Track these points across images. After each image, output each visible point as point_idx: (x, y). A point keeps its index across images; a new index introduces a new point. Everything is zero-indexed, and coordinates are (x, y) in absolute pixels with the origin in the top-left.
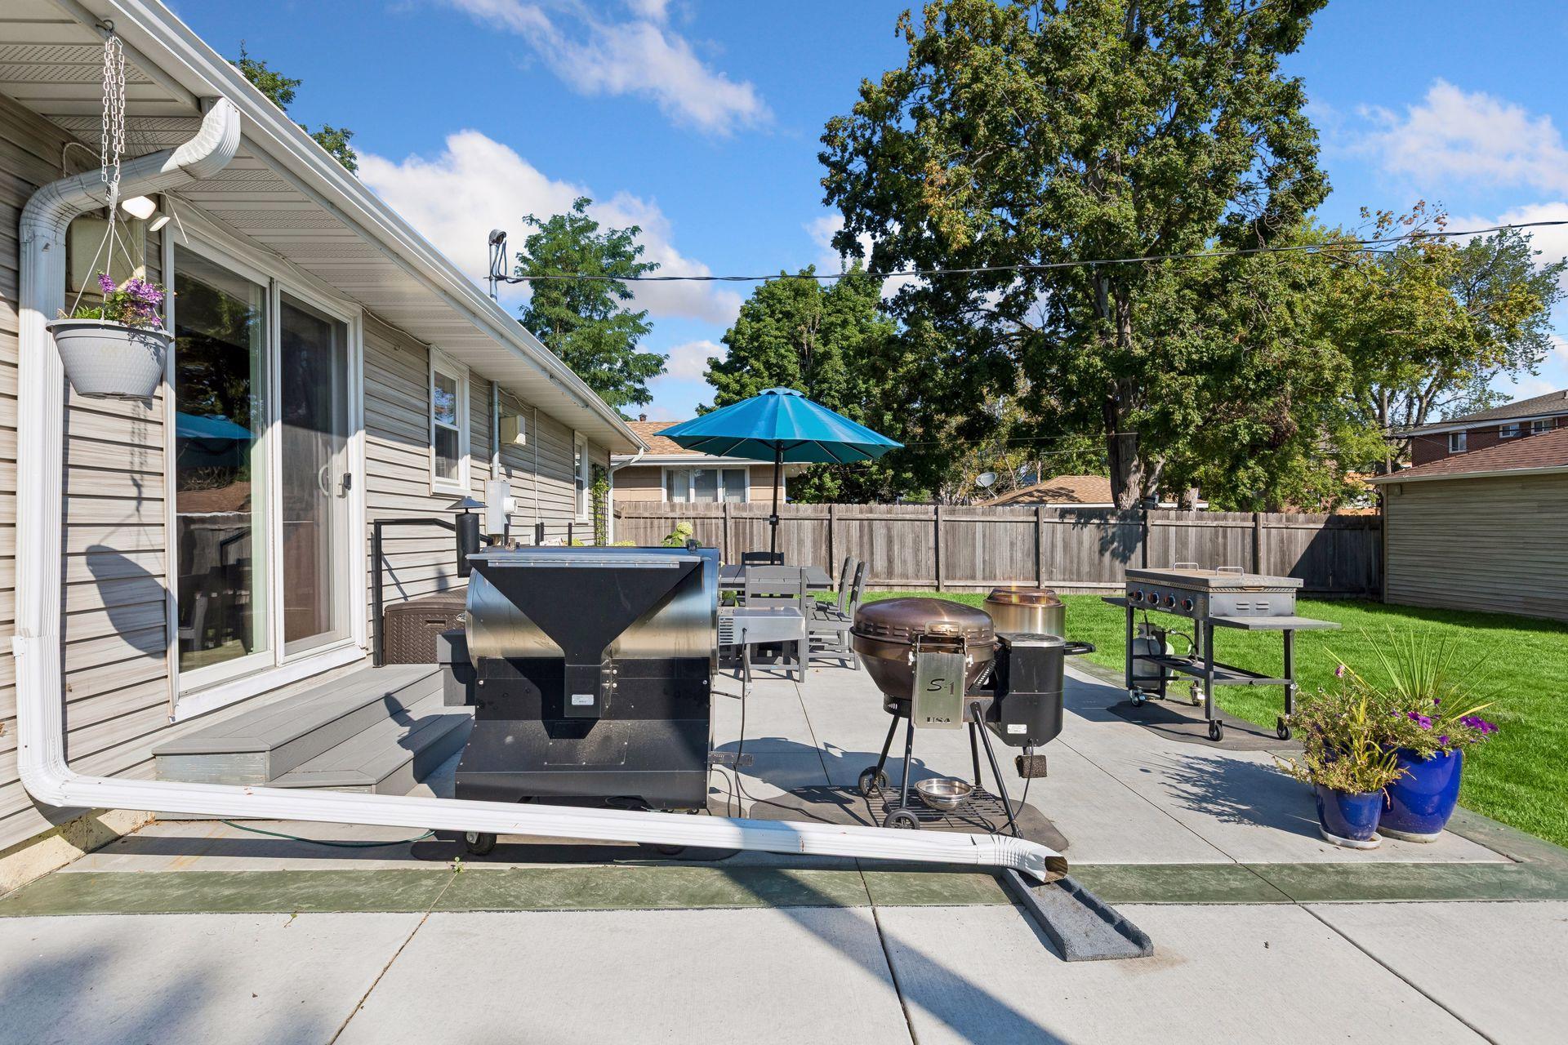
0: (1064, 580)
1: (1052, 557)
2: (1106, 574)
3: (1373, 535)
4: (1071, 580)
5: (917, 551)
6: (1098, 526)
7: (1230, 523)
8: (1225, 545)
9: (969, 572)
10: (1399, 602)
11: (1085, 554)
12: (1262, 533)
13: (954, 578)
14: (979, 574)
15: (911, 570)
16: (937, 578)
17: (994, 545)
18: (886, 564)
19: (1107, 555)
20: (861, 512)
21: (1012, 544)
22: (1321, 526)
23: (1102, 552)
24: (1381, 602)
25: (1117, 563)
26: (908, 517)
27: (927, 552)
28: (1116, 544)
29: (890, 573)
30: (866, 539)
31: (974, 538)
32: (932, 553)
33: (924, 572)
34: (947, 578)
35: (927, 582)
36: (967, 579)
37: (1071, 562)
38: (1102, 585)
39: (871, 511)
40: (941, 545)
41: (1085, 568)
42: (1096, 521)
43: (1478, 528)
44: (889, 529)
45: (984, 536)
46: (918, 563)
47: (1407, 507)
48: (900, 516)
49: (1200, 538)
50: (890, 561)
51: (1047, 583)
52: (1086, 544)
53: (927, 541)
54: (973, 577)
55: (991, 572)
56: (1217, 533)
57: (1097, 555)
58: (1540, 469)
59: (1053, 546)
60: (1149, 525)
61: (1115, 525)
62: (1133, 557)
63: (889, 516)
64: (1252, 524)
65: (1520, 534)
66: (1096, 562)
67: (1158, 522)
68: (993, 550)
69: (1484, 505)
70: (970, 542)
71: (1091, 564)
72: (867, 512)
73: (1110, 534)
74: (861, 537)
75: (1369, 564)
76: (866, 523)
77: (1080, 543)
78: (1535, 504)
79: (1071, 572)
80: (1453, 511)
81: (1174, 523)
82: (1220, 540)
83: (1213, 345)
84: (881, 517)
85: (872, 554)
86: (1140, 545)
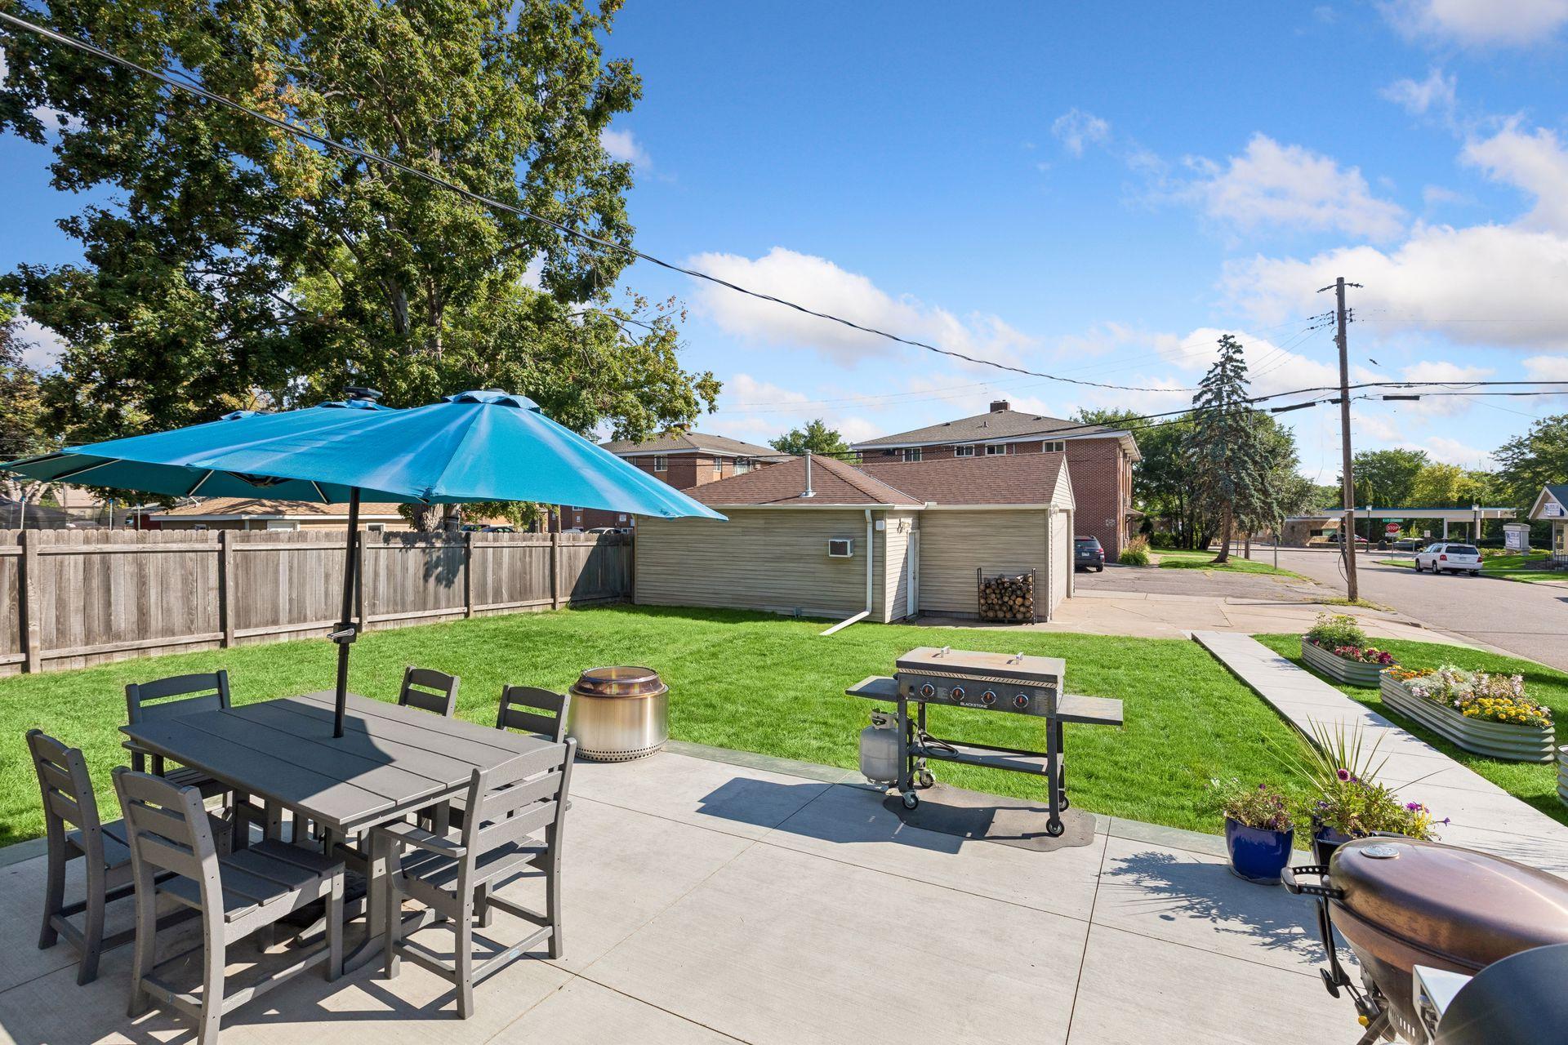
0: (388, 613)
1: (375, 588)
2: (431, 600)
3: (625, 550)
4: (396, 612)
5: (188, 594)
6: (424, 550)
7: (535, 543)
8: (531, 563)
9: (269, 617)
10: (647, 603)
11: (410, 583)
12: (558, 550)
13: (247, 626)
14: (284, 616)
15: (178, 620)
16: (223, 627)
17: (304, 579)
18: (134, 618)
19: (432, 580)
20: (87, 541)
21: (327, 576)
22: (595, 543)
23: (426, 577)
24: (633, 603)
25: (442, 588)
26: (175, 547)
27: (206, 594)
28: (440, 569)
29: (142, 629)
30: (96, 583)
31: (277, 572)
32: (214, 596)
33: (200, 622)
34: (238, 626)
35: (208, 636)
36: (266, 624)
37: (395, 591)
38: (427, 613)
39: (107, 540)
40: (230, 583)
41: (410, 598)
42: (423, 545)
43: (702, 545)
44: (141, 567)
45: (291, 569)
46: (190, 611)
47: (653, 528)
48: (161, 547)
49: (512, 557)
50: (142, 613)
51: (370, 618)
52: (411, 571)
53: (206, 579)
54: (275, 622)
55: (299, 613)
56: (525, 552)
57: (422, 581)
58: (745, 506)
59: (376, 574)
60: (471, 547)
61: (440, 548)
62: (456, 580)
63: (140, 547)
64: (550, 544)
65: (731, 550)
66: (421, 589)
67: (479, 544)
68: (302, 585)
69: (706, 529)
70: (270, 576)
71: (416, 592)
72: (98, 541)
73: (434, 559)
74: (87, 579)
75: (623, 574)
76: (96, 558)
77: (405, 569)
78: (740, 530)
79: (395, 603)
80: (686, 533)
81: (492, 544)
82: (527, 559)
83: (548, 378)
84: (126, 548)
85: (108, 604)
86: (462, 568)
